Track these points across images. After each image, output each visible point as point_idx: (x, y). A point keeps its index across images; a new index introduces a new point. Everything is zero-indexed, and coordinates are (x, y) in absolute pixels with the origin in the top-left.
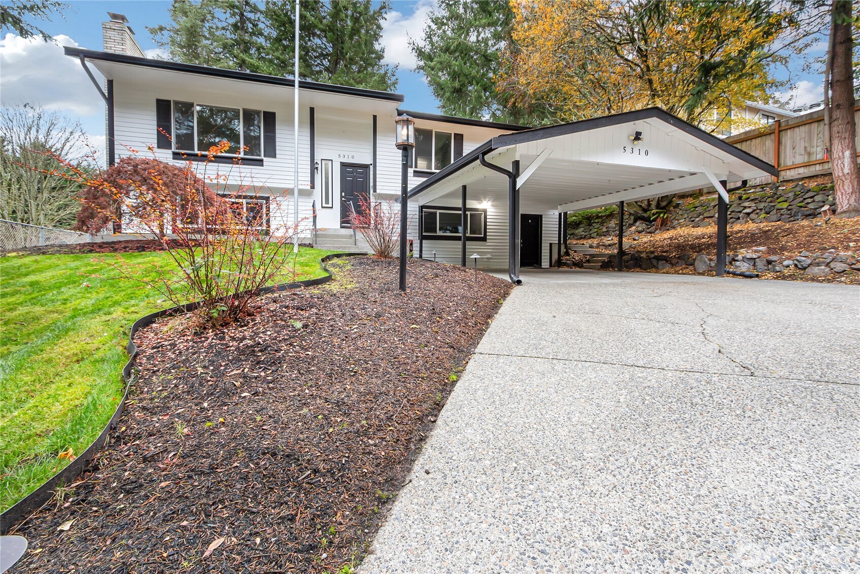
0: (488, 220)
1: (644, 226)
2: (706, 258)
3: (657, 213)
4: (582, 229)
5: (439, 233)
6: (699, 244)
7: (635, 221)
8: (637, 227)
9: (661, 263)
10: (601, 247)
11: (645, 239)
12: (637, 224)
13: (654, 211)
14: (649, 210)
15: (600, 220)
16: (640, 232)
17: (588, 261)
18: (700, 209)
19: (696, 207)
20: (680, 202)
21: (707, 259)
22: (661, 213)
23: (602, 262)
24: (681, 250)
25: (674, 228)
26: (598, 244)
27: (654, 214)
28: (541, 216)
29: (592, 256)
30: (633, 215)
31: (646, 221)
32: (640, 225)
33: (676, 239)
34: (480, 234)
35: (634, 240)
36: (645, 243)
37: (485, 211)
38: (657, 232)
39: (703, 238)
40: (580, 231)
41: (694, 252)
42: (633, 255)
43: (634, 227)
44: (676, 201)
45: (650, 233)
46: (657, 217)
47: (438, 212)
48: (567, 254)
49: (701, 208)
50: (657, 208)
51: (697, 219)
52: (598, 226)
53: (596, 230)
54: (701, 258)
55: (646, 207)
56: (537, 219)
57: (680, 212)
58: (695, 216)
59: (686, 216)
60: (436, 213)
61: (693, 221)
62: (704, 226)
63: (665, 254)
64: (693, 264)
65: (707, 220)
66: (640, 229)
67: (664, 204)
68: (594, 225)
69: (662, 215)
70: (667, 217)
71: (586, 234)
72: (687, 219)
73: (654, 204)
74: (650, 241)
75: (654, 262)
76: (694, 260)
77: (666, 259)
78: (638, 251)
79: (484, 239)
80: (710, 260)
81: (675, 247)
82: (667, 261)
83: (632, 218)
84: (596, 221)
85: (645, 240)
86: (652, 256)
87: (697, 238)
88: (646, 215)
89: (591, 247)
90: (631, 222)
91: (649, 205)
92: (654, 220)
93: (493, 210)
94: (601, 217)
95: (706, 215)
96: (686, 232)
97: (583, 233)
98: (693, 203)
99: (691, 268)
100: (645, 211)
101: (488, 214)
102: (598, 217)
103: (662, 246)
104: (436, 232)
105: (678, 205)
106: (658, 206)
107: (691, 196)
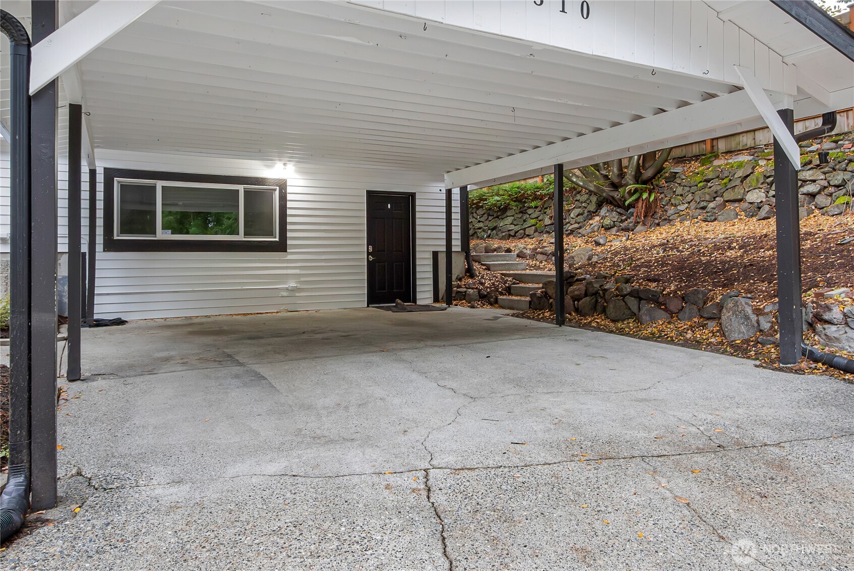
0: (289, 205)
1: (615, 216)
2: (747, 306)
3: (636, 191)
4: (510, 219)
5: (162, 234)
6: (723, 263)
7: (599, 206)
8: (603, 218)
9: (646, 307)
10: (540, 257)
11: (618, 242)
12: (603, 211)
13: (632, 187)
14: (621, 186)
15: (539, 203)
16: (608, 228)
17: (509, 291)
18: (715, 185)
19: (708, 181)
20: (678, 169)
21: (749, 310)
22: (643, 191)
23: (532, 296)
24: (688, 276)
25: (669, 221)
26: (535, 249)
27: (631, 194)
28: (413, 195)
29: (519, 278)
30: (595, 194)
31: (619, 207)
32: (608, 215)
33: (674, 248)
34: (271, 234)
35: (598, 244)
36: (616, 253)
37: (282, 186)
38: (639, 228)
39: (730, 248)
40: (507, 223)
41: (715, 285)
42: (590, 283)
43: (597, 218)
44: (672, 168)
45: (626, 230)
46: (637, 200)
47: (160, 184)
48: (470, 272)
49: (716, 182)
50: (637, 182)
51: (712, 205)
52: (537, 213)
53: (533, 222)
54: (736, 304)
55: (616, 180)
56: (406, 201)
57: (679, 190)
58: (708, 197)
59: (690, 197)
60: (154, 188)
61: (704, 208)
62: (726, 221)
63: (653, 286)
64: (717, 318)
65: (730, 206)
66: (607, 222)
67: (648, 173)
68: (530, 211)
69: (645, 196)
70: (656, 199)
71: (517, 228)
72: (693, 205)
73: (630, 172)
74: (626, 249)
75: (632, 303)
76: (720, 307)
77: (657, 300)
78: (599, 277)
79: (281, 246)
80: (758, 312)
81: (674, 268)
82: (659, 304)
83: (594, 199)
84: (533, 204)
85: (617, 244)
86: (627, 288)
87: (716, 248)
88: (616, 195)
89: (521, 255)
90: (592, 207)
91: (622, 175)
92: (631, 205)
93: (302, 182)
94: (541, 198)
95: (728, 196)
96: (693, 232)
97: (512, 227)
98: (702, 173)
99: (712, 325)
100: (615, 186)
101: (289, 190)
102: (536, 198)
103: (647, 264)
104: (154, 232)
105: (674, 175)
106: (637, 178)
107: (697, 157)
